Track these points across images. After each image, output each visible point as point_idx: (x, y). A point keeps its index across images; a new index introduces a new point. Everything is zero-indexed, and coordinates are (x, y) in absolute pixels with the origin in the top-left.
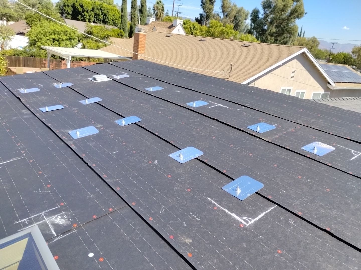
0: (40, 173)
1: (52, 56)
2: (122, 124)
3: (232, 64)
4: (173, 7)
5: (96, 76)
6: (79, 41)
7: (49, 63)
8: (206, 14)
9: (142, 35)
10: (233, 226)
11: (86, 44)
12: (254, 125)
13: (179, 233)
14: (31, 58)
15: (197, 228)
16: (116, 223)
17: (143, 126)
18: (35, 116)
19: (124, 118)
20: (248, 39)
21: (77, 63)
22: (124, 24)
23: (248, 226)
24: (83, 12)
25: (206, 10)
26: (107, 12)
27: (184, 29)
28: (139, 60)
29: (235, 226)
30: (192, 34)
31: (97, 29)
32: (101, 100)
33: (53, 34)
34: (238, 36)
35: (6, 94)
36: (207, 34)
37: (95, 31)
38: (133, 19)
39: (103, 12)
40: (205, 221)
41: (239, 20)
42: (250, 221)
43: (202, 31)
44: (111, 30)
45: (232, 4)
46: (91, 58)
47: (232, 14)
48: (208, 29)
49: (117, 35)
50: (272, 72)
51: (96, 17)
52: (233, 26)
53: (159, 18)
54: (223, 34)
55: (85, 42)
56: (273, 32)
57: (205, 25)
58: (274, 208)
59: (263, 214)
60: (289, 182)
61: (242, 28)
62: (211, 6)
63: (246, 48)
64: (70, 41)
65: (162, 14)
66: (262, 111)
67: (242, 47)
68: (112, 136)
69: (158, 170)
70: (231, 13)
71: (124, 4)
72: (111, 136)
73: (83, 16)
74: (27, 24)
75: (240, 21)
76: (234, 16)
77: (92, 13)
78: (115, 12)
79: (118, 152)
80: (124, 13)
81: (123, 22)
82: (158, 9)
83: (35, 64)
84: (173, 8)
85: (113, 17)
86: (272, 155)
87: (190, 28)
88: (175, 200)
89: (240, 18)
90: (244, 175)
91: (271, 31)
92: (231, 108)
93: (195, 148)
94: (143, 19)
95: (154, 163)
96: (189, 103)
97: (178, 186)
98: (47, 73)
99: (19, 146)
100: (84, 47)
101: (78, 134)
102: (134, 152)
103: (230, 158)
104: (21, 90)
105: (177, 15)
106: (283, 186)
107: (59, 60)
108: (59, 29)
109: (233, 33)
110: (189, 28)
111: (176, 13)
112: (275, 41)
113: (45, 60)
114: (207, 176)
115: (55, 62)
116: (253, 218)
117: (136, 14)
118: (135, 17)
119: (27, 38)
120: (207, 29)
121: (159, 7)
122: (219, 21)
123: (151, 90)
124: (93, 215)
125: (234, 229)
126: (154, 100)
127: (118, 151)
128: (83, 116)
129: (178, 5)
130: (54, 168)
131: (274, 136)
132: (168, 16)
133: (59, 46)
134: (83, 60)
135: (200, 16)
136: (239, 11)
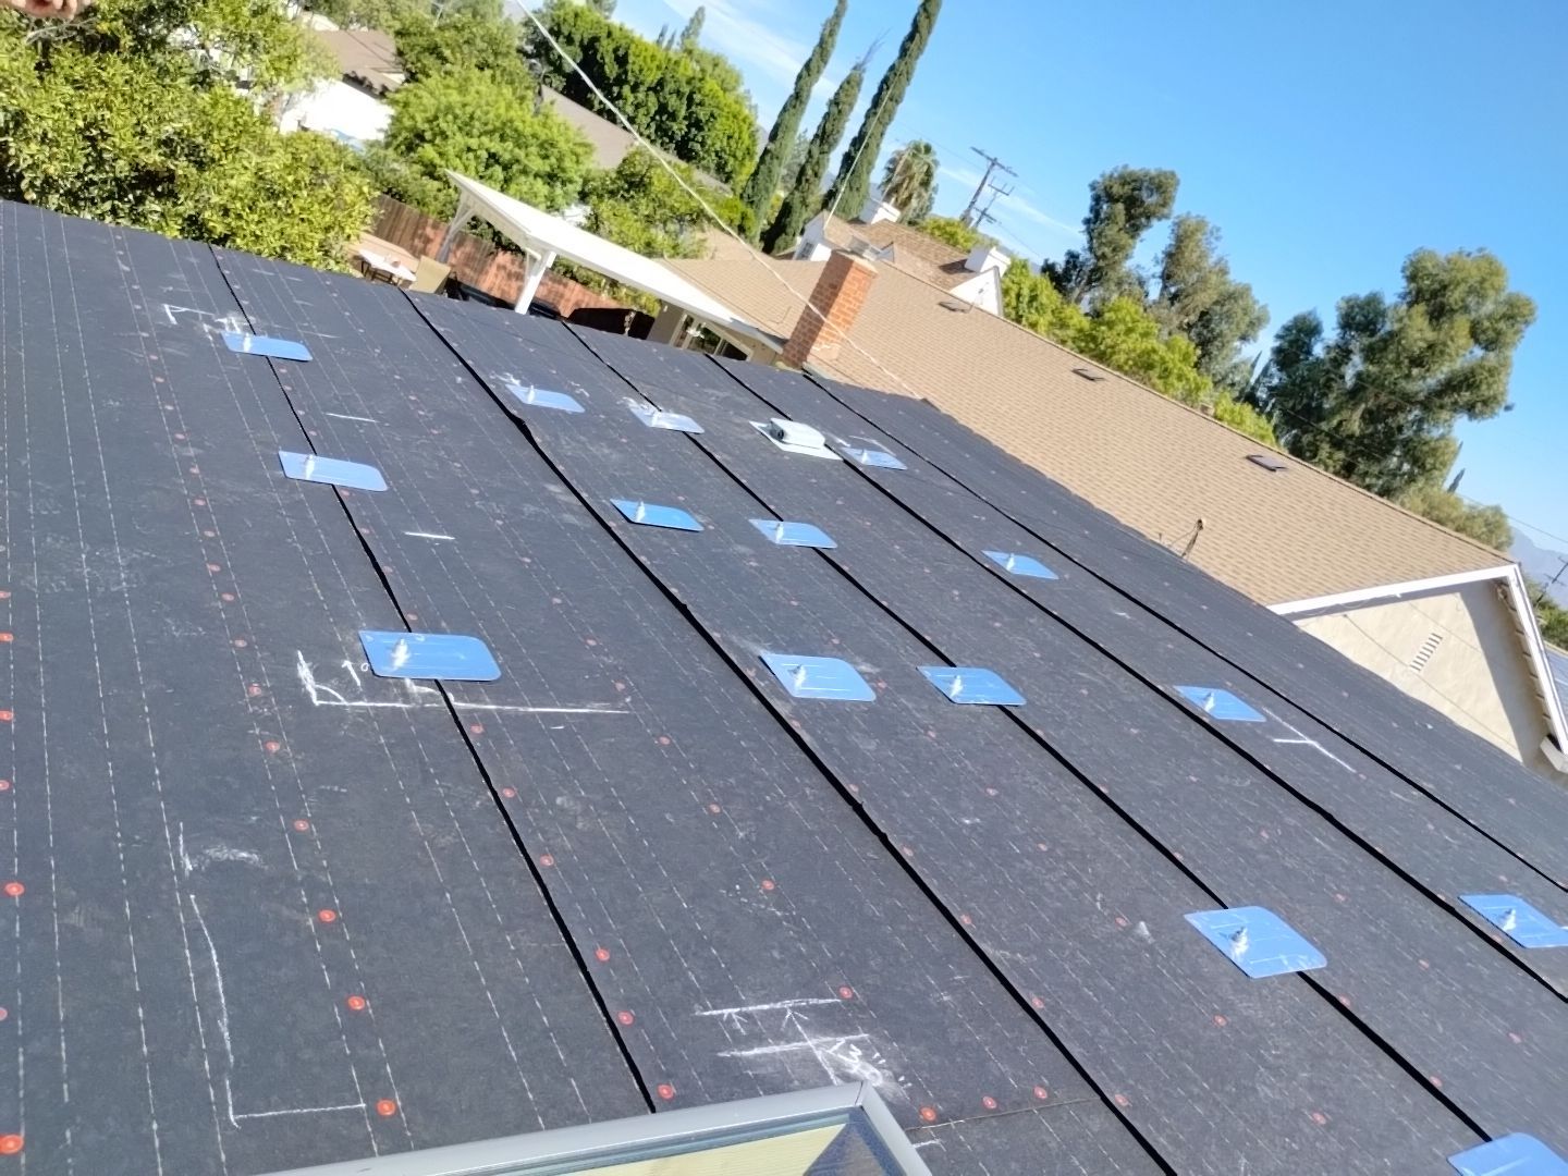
1: (472, 219)
6: (583, 197)
7: (450, 242)
8: (1093, 261)
11: (608, 217)
14: (388, 197)
22: (761, 186)
24: (619, 81)
25: (1100, 245)
26: (712, 115)
30: (1018, 319)
33: (497, 135)
38: (807, 180)
39: (694, 108)
41: (1217, 331)
43: (1063, 325)
45: (1213, 259)
47: (1197, 297)
51: (662, 121)
55: (606, 208)
56: (1350, 432)
61: (1219, 366)
62: (1124, 238)
63: (1264, 470)
64: (549, 184)
67: (1247, 462)
70: (1197, 291)
73: (610, 98)
74: (400, 53)
75: (1220, 335)
76: (1204, 307)
77: (652, 98)
78: (740, 127)
80: (778, 143)
81: (760, 177)
82: (909, 174)
84: (977, 194)
85: (725, 143)
87: (1018, 296)
89: (1224, 326)
91: (1340, 423)
100: (594, 225)
113: (435, 227)
118: (816, 175)
119: (392, 111)
121: (914, 168)
122: (1135, 307)
129: (1000, 186)
133: (502, 190)
136: (1231, 297)
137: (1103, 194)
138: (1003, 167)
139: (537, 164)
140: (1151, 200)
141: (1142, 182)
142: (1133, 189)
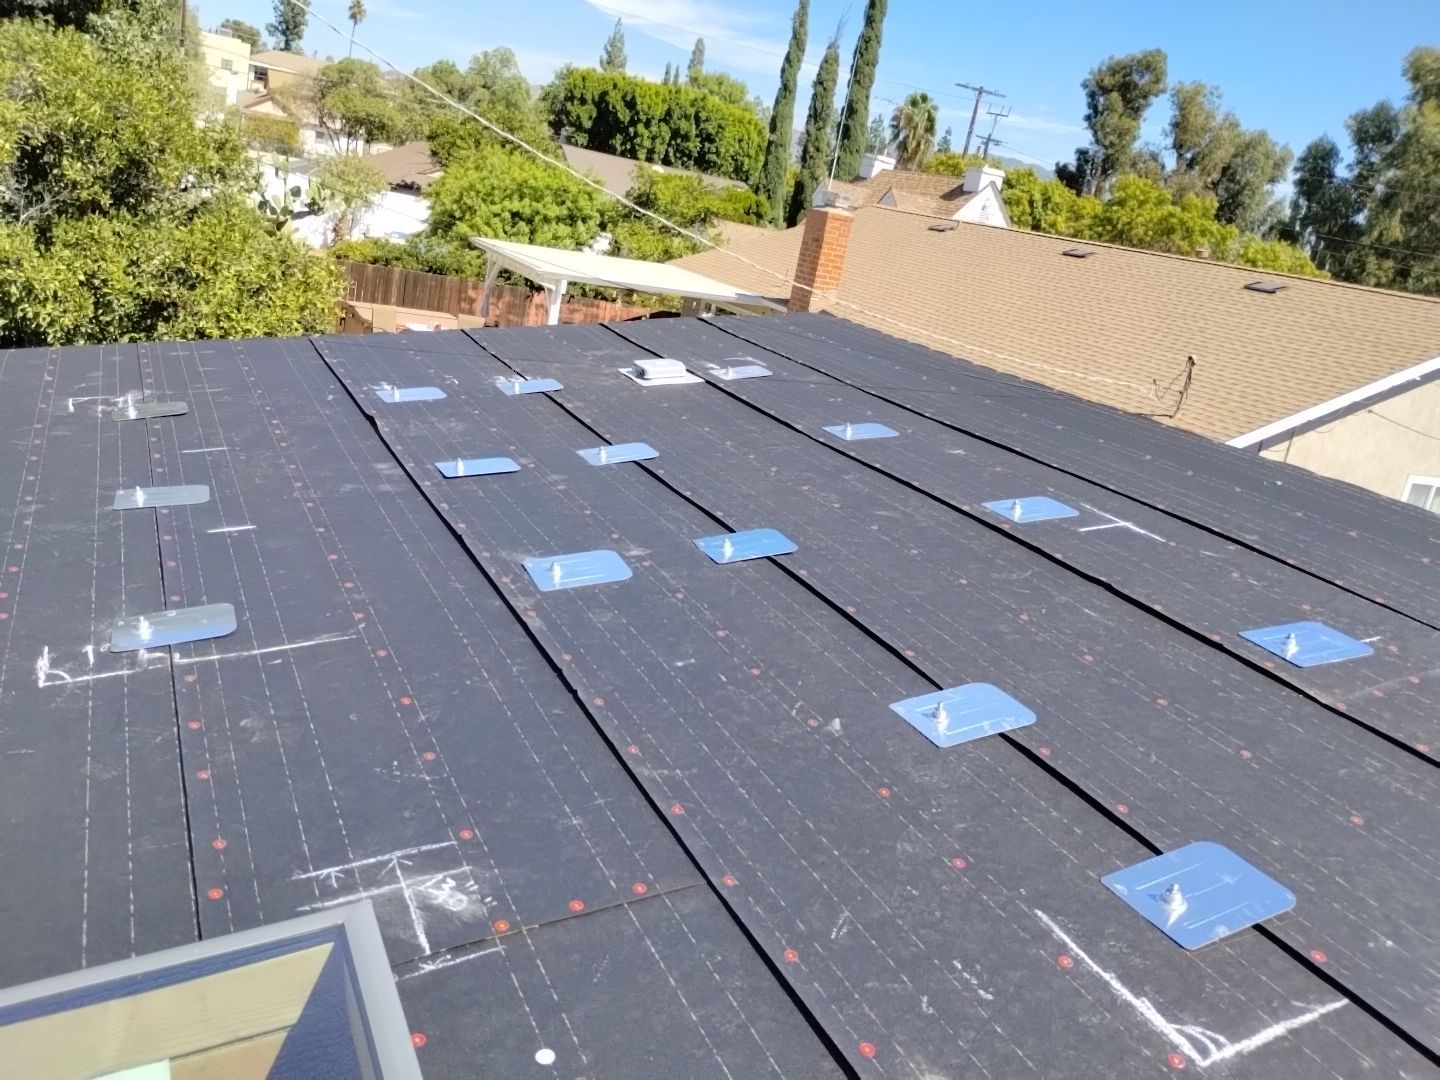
0: (406, 701)
1: (501, 272)
2: (722, 554)
3: (1194, 357)
4: (974, 118)
5: (648, 364)
6: (603, 226)
7: (488, 297)
8: (1103, 151)
9: (837, 218)
10: (1137, 1053)
11: (625, 238)
12: (1273, 628)
13: (902, 1038)
14: (430, 274)
15: (978, 1033)
16: (654, 944)
17: (802, 573)
18: (418, 487)
19: (732, 531)
20: (1276, 258)
21: (584, 305)
22: (773, 174)
23: (1205, 1070)
24: (633, 122)
25: (1105, 135)
26: (720, 126)
27: (1006, 203)
28: (811, 315)
29: (1148, 1057)
30: (1036, 227)
31: (671, 185)
32: (655, 454)
33: (516, 196)
34: (1233, 245)
35: (330, 397)
36: (1100, 229)
37: (663, 194)
38: (811, 157)
39: (702, 126)
40: (1016, 1009)
41: (1244, 181)
42: (1219, 1046)
43: (1078, 217)
44: (724, 194)
45: (1219, 118)
46: (637, 292)
47: (1214, 156)
48: (1106, 211)
49: (742, 211)
50: (1376, 408)
51: (678, 145)
52: (1217, 205)
53: (910, 159)
54: (1170, 231)
55: (623, 229)
56: (1393, 240)
57: (1095, 195)
58: (1336, 1012)
59: (1278, 1030)
60: (1417, 904)
61: (1255, 213)
62: (1127, 122)
63: (1264, 295)
64: (571, 225)
65: (923, 142)
66: (1313, 571)
67: (1246, 292)
68: (680, 596)
69: (841, 759)
70: (1211, 152)
71: (784, 101)
72: (674, 596)
73: (629, 139)
74: (434, 153)
75: (1247, 183)
76: (1221, 165)
77: (664, 128)
78: (747, 130)
79: (692, 665)
80: (778, 133)
81: (770, 166)
82: (913, 125)
83: (441, 299)
84: (972, 123)
85: (737, 147)
86: (1343, 772)
87: (1031, 203)
88: (895, 892)
89: (1250, 175)
90: (1204, 839)
91: (1381, 234)
92: (1172, 544)
93: (1004, 690)
94: (848, 159)
95: (829, 728)
96: (994, 503)
97: (913, 838)
98: (476, 337)
99: (348, 590)
100: (616, 250)
101: (557, 572)
102: (756, 672)
103: (1149, 755)
104: (383, 390)
105: (986, 151)
106: (1387, 917)
107: (523, 289)
108: (538, 177)
109: (1212, 234)
110: (1026, 204)
111: (980, 140)
112: (1399, 279)
113: (475, 288)
114: (1043, 815)
115: (507, 298)
116: (1235, 1038)
117: (826, 139)
118: (818, 150)
119: (427, 203)
120: (1099, 209)
121: (917, 119)
122: (1155, 181)
123: (849, 433)
124: (572, 899)
125: (1141, 1072)
126: (855, 477)
127: (693, 661)
128: (582, 508)
129: (992, 111)
130: (456, 692)
131: (1362, 689)
132: (947, 150)
133: (531, 241)
134: (606, 295)
135: (1079, 159)
136: (1249, 146)
137: (1096, 89)
138: (990, 93)
139: (554, 211)
140: (1143, 81)
141: (1131, 67)
142: (1124, 76)
